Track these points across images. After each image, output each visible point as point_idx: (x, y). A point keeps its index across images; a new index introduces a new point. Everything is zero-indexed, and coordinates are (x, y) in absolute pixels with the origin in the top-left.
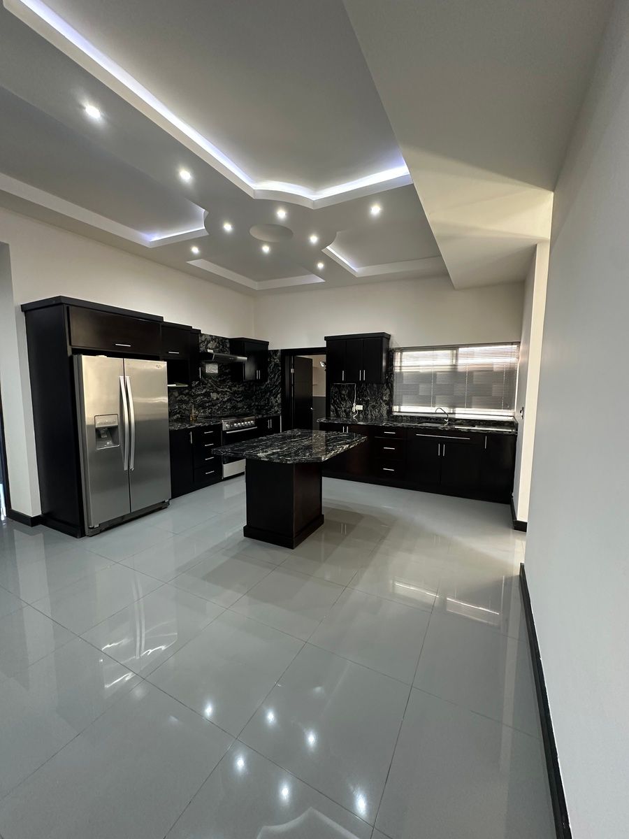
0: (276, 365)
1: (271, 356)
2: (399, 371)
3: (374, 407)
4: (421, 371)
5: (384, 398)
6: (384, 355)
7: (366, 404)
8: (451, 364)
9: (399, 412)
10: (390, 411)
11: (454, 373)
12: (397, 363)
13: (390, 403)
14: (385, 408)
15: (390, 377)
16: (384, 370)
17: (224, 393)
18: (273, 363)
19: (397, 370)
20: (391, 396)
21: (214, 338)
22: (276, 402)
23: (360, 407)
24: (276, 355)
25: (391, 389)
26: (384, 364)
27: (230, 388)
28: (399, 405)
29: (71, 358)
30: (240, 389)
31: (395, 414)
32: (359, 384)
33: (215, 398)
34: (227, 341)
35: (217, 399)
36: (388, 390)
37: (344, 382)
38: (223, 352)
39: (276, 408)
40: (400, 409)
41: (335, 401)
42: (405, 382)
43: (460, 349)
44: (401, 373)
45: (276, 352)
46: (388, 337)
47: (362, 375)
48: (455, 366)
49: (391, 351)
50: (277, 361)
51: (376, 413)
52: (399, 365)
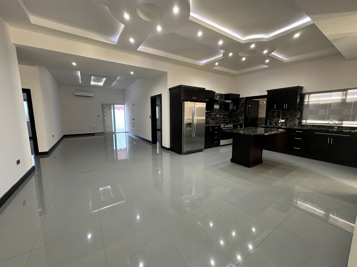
0: (243, 104)
1: (240, 100)
2: (307, 103)
3: (291, 121)
4: (321, 103)
5: (297, 116)
6: (298, 97)
7: (287, 119)
8: (342, 99)
9: (306, 123)
10: (300, 123)
11: (344, 103)
12: (306, 100)
13: (301, 119)
14: (297, 121)
15: (301, 106)
16: (298, 103)
17: (221, 115)
18: (241, 103)
19: (306, 103)
20: (301, 115)
21: (219, 94)
22: (242, 118)
23: (283, 121)
24: (243, 100)
25: (302, 112)
26: (298, 100)
27: (223, 113)
28: (306, 120)
29: (182, 102)
30: (227, 113)
31: (304, 124)
32: (283, 110)
33: (218, 117)
34: (224, 95)
35: (219, 117)
36: (300, 113)
37: (275, 110)
38: (222, 99)
39: (241, 121)
40: (306, 121)
41: (270, 118)
42: (310, 109)
43: (349, 91)
44: (308, 105)
45: (243, 98)
46: (302, 88)
47: (285, 106)
48: (345, 100)
49: (302, 94)
50: (243, 102)
51: (292, 123)
52: (307, 101)
